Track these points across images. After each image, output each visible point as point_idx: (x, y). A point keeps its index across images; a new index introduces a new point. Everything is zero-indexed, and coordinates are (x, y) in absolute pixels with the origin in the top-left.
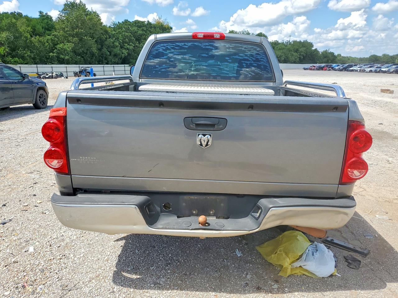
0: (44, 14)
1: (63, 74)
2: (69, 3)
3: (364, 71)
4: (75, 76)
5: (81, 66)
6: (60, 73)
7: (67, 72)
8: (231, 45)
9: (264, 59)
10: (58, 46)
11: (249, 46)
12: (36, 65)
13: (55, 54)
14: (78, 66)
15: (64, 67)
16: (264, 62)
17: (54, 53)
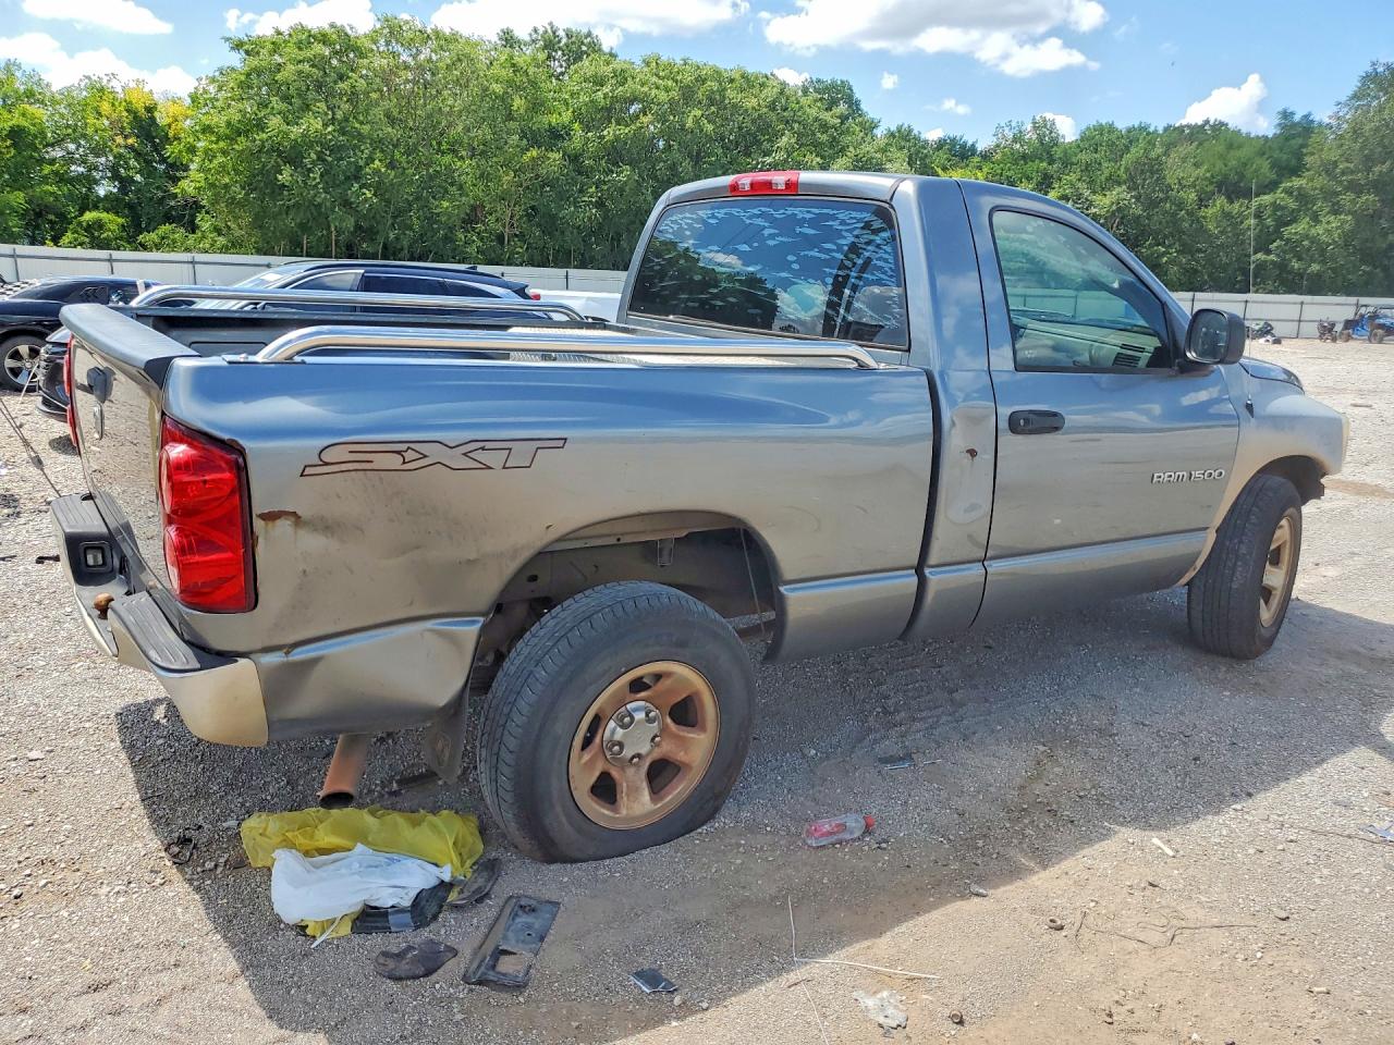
0: (1297, 118)
1: (1272, 329)
2: (1380, 69)
4: (1321, 338)
5: (1364, 300)
6: (1262, 323)
7: (1300, 321)
8: (808, 212)
9: (886, 261)
10: (1290, 231)
11: (854, 214)
12: (1191, 294)
13: (1272, 257)
14: (1353, 300)
15: (1295, 303)
16: (885, 273)
17: (1268, 252)
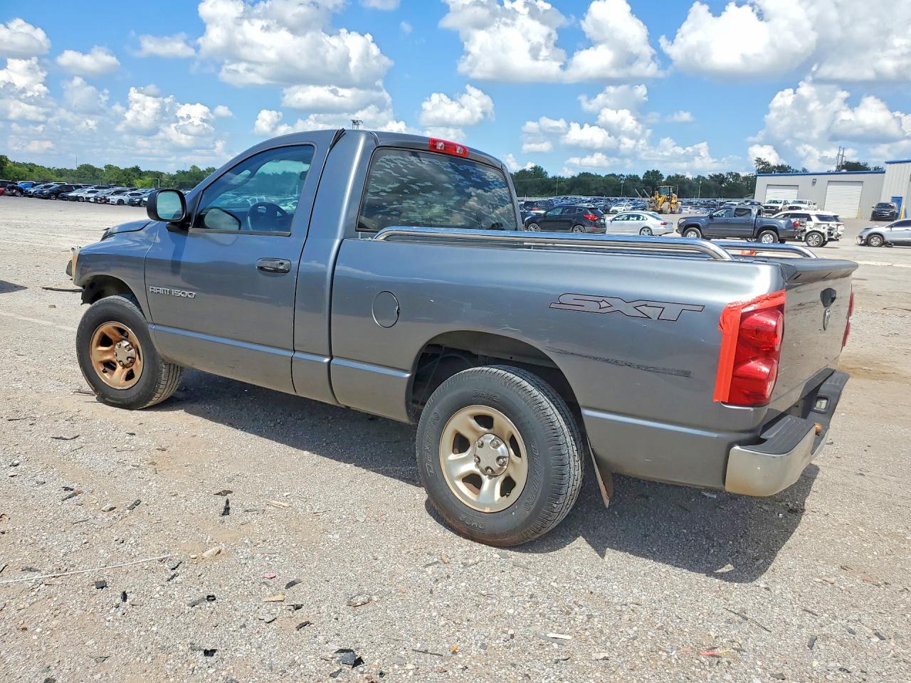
3: (106, 201)
